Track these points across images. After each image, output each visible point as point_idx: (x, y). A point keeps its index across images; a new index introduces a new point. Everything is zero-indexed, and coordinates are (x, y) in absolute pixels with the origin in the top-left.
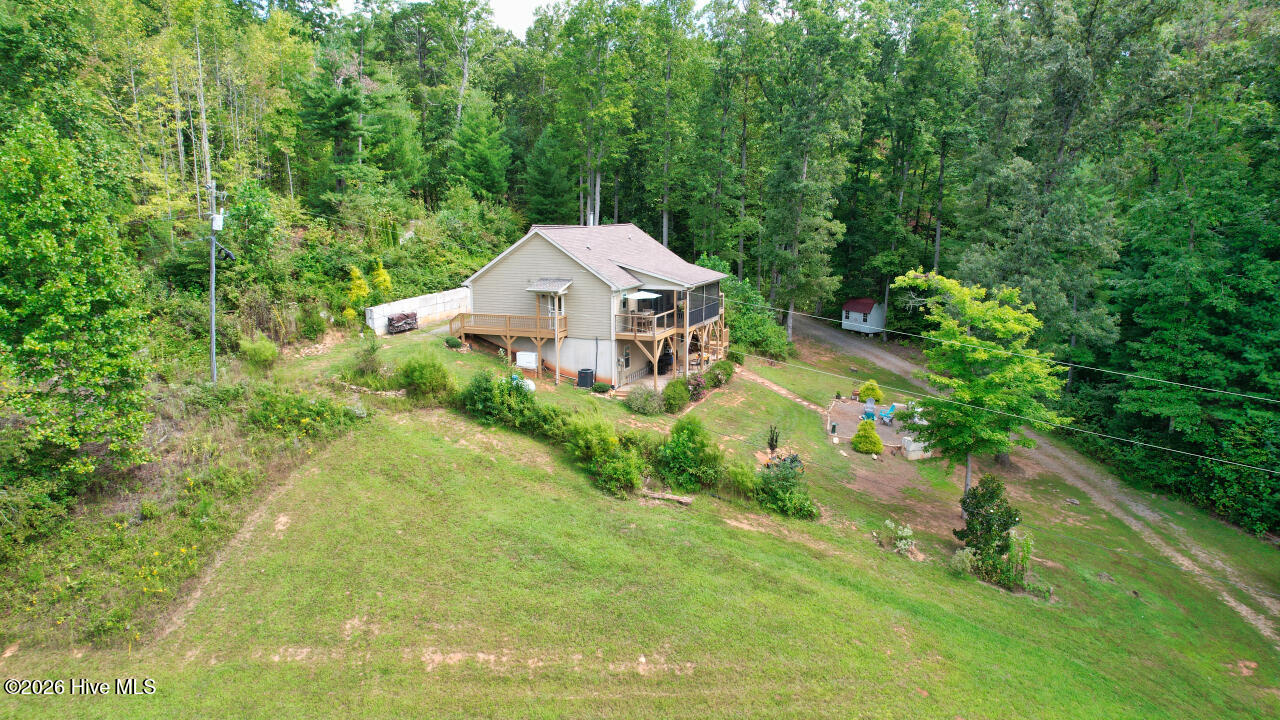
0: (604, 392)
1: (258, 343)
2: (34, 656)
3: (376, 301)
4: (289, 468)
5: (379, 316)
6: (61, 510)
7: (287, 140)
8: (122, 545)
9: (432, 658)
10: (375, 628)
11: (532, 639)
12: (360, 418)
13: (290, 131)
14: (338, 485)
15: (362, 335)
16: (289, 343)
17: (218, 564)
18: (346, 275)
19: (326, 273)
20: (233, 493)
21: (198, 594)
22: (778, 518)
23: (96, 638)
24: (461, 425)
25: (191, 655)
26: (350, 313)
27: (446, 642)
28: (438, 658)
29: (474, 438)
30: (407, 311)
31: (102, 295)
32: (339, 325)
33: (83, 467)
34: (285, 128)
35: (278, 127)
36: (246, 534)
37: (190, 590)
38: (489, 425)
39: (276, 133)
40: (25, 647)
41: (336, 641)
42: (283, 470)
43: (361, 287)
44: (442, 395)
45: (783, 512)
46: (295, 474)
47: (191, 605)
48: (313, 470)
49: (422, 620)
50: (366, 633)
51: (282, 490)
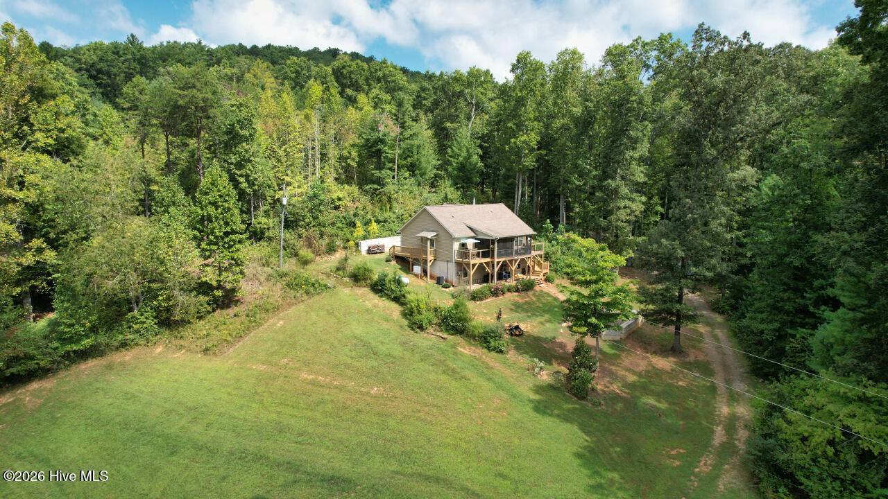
0: (446, 288)
1: (305, 253)
2: (189, 354)
3: (365, 238)
4: (293, 304)
5: (364, 245)
6: (210, 309)
7: (353, 159)
8: (225, 324)
9: (304, 375)
10: (291, 363)
11: (341, 375)
12: (330, 288)
13: (354, 154)
14: (307, 313)
15: (355, 254)
16: (320, 255)
17: (252, 334)
18: (354, 225)
19: (347, 224)
20: (267, 311)
21: (240, 343)
22: (485, 351)
23: (206, 351)
24: (372, 295)
25: (230, 362)
26: (351, 243)
27: (310, 372)
28: (306, 376)
29: (373, 300)
30: (381, 244)
31: (228, 229)
32: (345, 248)
33: (219, 293)
34: (353, 153)
35: (349, 153)
36: (266, 326)
37: (239, 341)
38: (382, 297)
39: (349, 155)
40: (187, 351)
41: (276, 365)
42: (290, 305)
43: (360, 231)
44: (368, 282)
45: (488, 348)
46: (294, 307)
47: (237, 347)
48: (302, 306)
49: (307, 363)
50: (287, 364)
51: (286, 312)
